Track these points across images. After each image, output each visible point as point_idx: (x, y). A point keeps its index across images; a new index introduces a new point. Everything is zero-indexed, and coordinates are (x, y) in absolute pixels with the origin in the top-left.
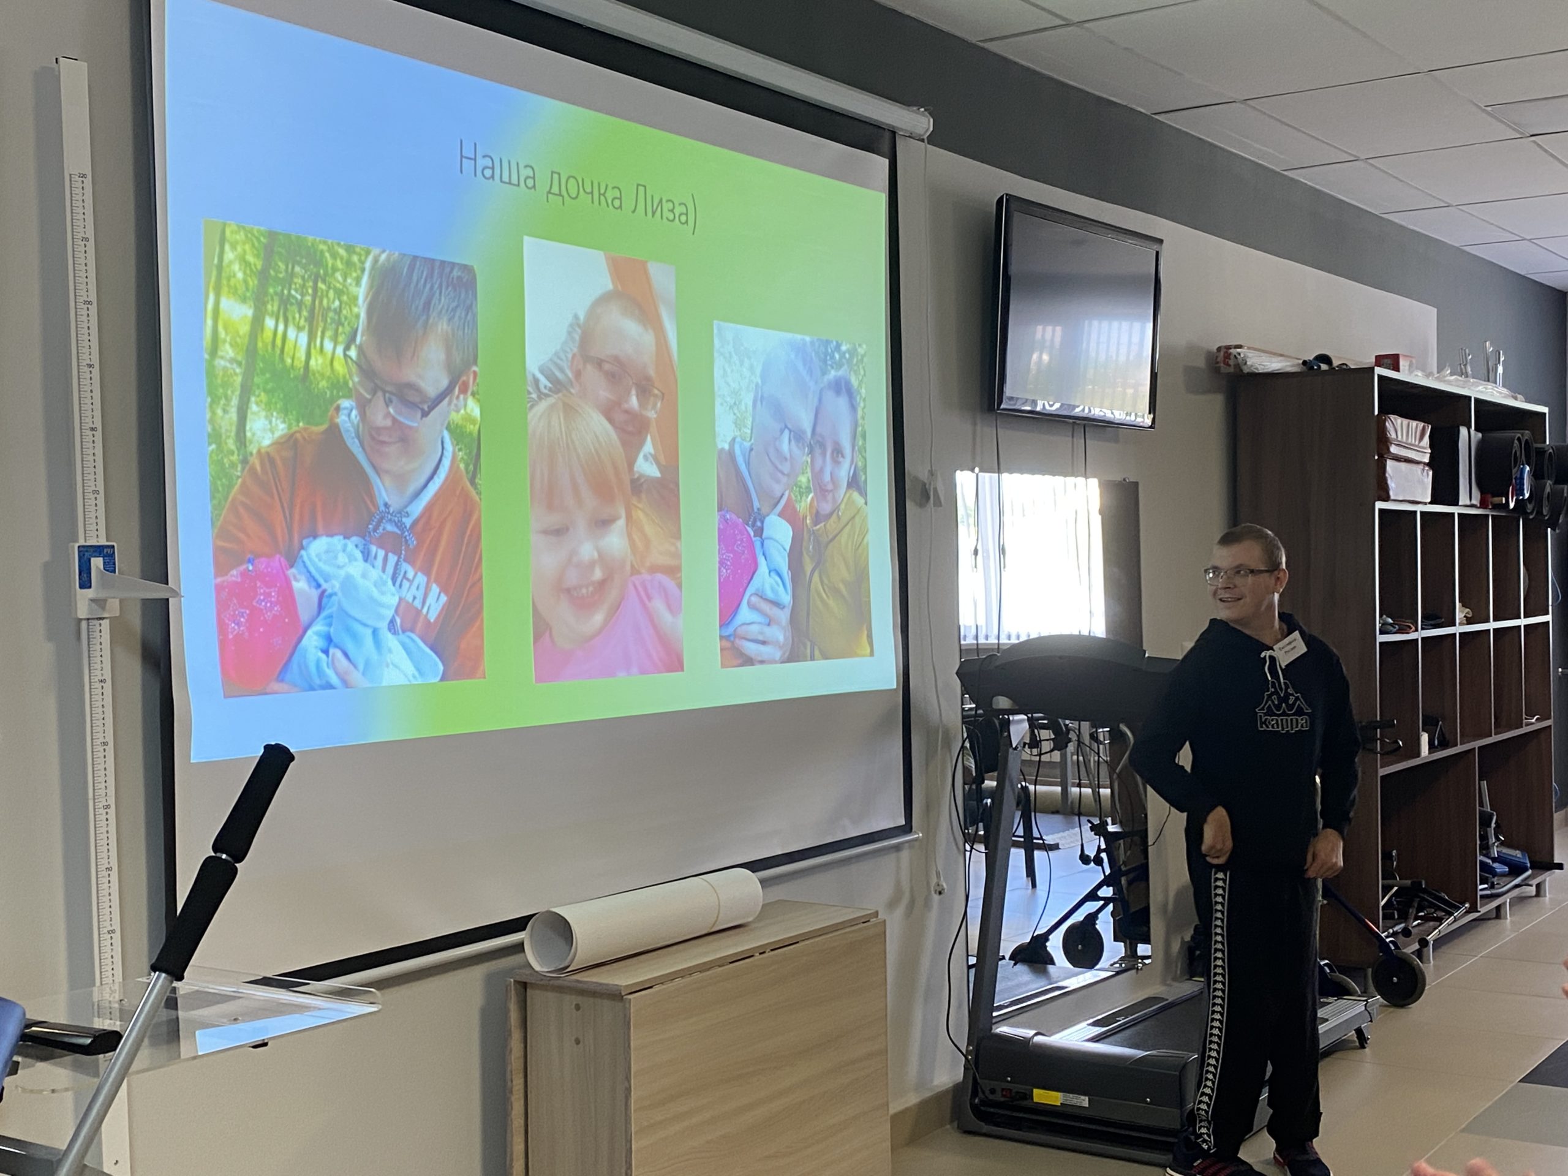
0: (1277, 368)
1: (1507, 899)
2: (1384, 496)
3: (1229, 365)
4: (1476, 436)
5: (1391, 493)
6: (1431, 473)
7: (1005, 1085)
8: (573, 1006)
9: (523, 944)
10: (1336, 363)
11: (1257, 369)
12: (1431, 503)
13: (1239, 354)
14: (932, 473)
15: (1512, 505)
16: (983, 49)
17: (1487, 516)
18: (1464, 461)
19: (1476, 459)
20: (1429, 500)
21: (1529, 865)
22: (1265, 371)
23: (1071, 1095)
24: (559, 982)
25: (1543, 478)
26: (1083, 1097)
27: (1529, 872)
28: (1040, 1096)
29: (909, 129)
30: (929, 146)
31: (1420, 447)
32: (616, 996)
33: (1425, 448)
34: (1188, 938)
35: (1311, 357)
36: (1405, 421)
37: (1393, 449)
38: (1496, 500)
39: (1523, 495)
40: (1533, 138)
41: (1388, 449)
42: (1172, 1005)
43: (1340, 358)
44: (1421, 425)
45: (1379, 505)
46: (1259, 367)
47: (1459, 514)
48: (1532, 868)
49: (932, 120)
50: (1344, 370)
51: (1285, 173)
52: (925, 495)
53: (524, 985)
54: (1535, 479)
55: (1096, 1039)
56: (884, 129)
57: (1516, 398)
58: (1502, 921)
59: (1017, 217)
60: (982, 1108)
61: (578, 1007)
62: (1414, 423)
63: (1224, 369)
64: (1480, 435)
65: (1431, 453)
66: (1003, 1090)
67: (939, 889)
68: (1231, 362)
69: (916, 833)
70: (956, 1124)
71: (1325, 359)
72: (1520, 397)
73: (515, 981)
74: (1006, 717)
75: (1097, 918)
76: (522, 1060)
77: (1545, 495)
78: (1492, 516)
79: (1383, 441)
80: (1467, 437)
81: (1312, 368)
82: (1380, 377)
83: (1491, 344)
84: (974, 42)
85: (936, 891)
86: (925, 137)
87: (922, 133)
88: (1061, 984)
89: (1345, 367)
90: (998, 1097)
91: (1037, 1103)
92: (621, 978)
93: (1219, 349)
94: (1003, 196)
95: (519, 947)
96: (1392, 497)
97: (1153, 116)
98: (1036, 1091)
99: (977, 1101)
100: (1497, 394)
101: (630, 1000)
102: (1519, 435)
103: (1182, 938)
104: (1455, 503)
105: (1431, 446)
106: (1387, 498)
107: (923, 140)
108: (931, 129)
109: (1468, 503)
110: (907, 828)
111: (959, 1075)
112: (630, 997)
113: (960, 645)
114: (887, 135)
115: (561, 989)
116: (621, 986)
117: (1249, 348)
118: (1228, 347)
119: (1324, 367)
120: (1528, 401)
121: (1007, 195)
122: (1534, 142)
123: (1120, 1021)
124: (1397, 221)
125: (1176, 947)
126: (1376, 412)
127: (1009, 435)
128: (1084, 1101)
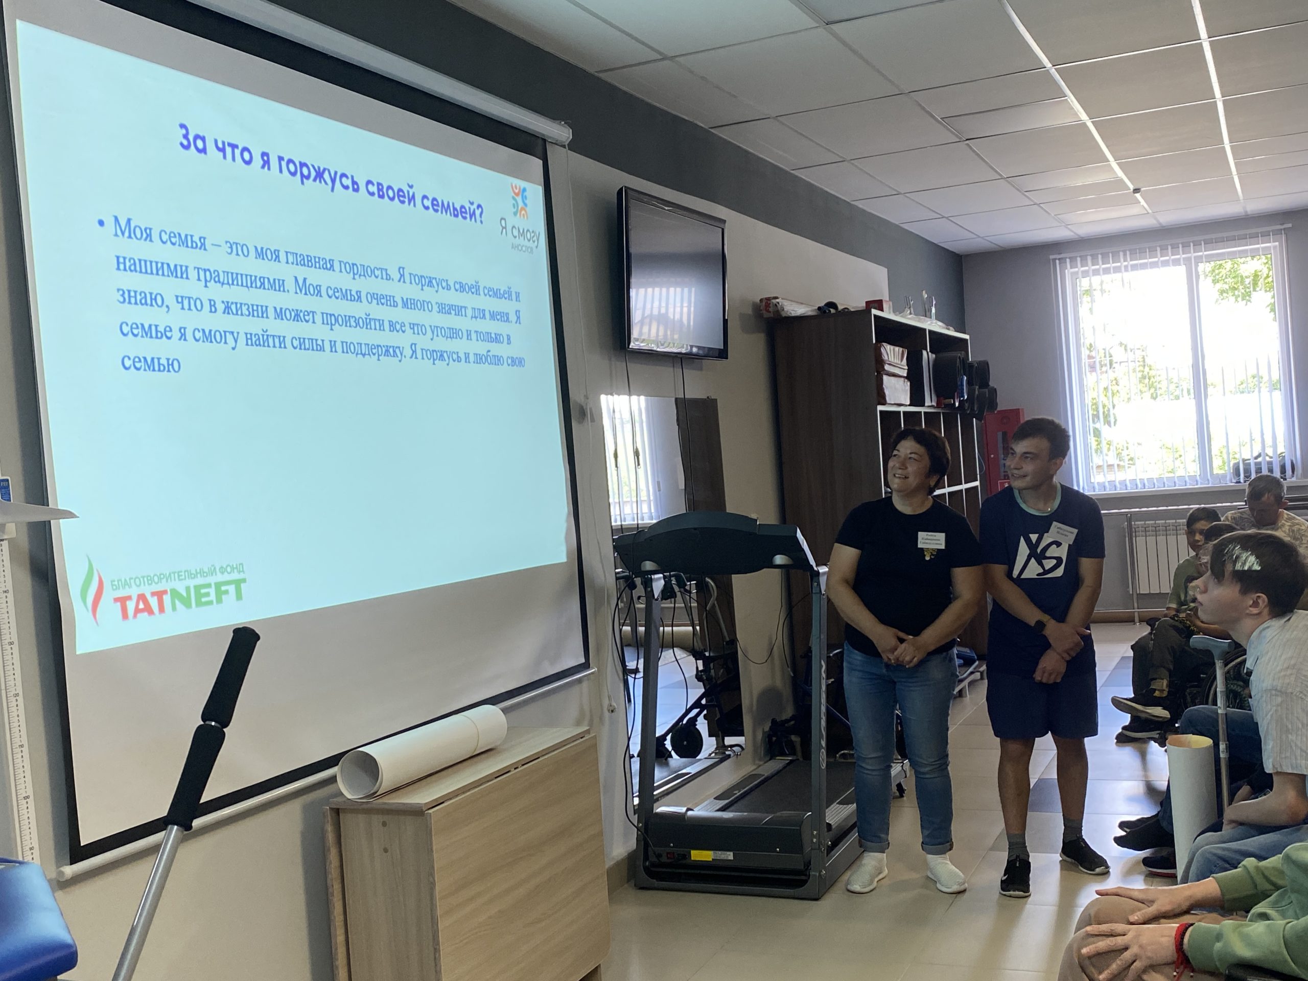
0: (803, 312)
1: (966, 683)
2: (883, 401)
3: (770, 312)
4: (932, 356)
5: (887, 399)
6: (909, 383)
7: (668, 850)
8: (381, 824)
9: (336, 776)
10: (840, 308)
11: (791, 313)
12: (909, 405)
13: (778, 303)
14: (586, 397)
15: (957, 404)
16: (599, 79)
17: (940, 413)
18: (926, 377)
19: (933, 373)
20: (908, 403)
21: (976, 657)
22: (796, 315)
23: (720, 852)
24: (369, 806)
25: (973, 385)
26: (728, 853)
27: (977, 663)
28: (698, 855)
29: (556, 137)
30: (569, 151)
31: (902, 365)
32: (418, 812)
33: (904, 366)
34: (767, 729)
35: (822, 304)
36: (892, 347)
37: (887, 367)
38: (947, 401)
39: (964, 397)
40: (967, 142)
41: (883, 367)
42: (767, 779)
43: (842, 304)
44: (901, 349)
45: (880, 408)
46: (792, 312)
47: (925, 413)
48: (978, 659)
49: (571, 130)
50: (845, 311)
51: (792, 172)
52: (583, 413)
53: (337, 812)
54: (969, 385)
55: (722, 809)
56: (539, 137)
57: (949, 329)
58: (964, 699)
59: (632, 203)
60: (652, 869)
61: (384, 824)
62: (897, 349)
63: (766, 315)
64: (934, 356)
65: (908, 370)
66: (668, 853)
67: (611, 708)
68: (771, 309)
69: (593, 668)
70: (633, 882)
71: (832, 305)
72: (951, 328)
73: (330, 808)
74: (649, 576)
75: (697, 721)
76: (338, 870)
77: (976, 396)
78: (943, 413)
79: (879, 362)
80: (927, 356)
81: (825, 312)
82: (875, 316)
83: (926, 293)
84: (592, 73)
85: (609, 710)
86: (566, 144)
87: (565, 140)
88: (684, 771)
89: (846, 310)
90: (664, 859)
91: (693, 861)
92: (421, 797)
93: (761, 300)
94: (622, 188)
95: (333, 780)
96: (888, 401)
97: (710, 129)
98: (693, 852)
99: (647, 863)
100: (938, 327)
101: (430, 813)
102: (959, 355)
103: (763, 729)
104: (923, 405)
105: (908, 365)
106: (884, 403)
107: (564, 146)
108: (571, 137)
109: (930, 404)
110: (586, 666)
111: (632, 844)
112: (430, 811)
113: (612, 527)
114: (540, 142)
115: (369, 811)
116: (422, 804)
117: (782, 299)
118: (768, 299)
119: (833, 311)
120: (956, 331)
121: (625, 187)
122: (968, 145)
123: (736, 794)
124: (861, 206)
125: (760, 736)
126: (874, 342)
127: (636, 368)
128: (730, 856)
